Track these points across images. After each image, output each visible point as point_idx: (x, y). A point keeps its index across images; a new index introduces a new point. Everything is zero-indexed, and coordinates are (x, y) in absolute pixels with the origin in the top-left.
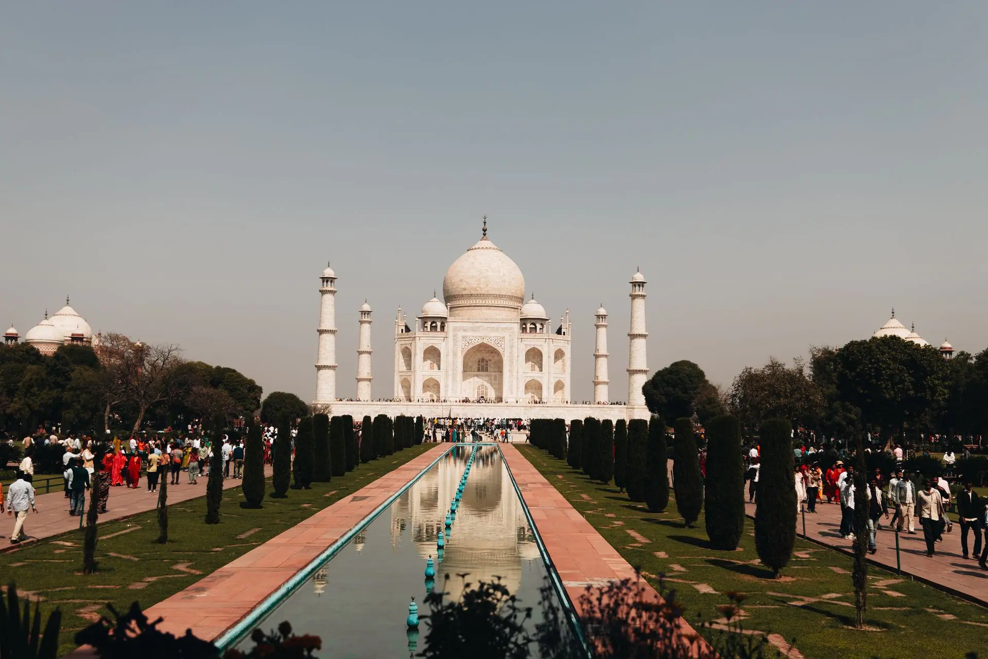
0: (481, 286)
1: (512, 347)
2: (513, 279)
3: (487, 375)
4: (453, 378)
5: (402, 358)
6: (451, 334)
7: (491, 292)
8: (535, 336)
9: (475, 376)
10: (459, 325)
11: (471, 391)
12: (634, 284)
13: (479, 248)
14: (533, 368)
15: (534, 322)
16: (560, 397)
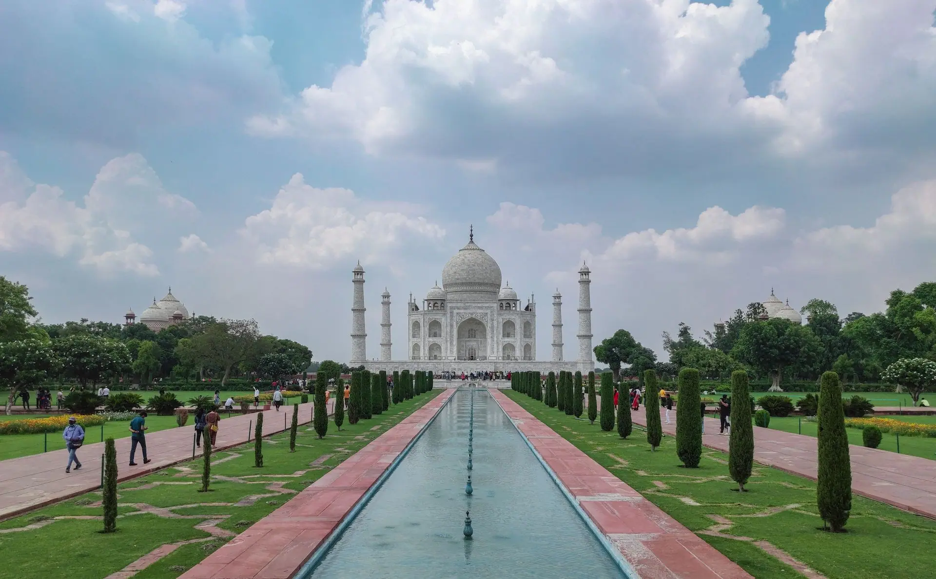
0: (470, 276)
1: (493, 320)
2: (493, 271)
3: (475, 341)
4: (450, 343)
5: (413, 329)
6: (449, 311)
7: (477, 281)
8: (510, 312)
9: (466, 341)
10: (454, 305)
11: (464, 352)
12: (582, 273)
13: (468, 249)
14: (508, 335)
15: (508, 302)
16: (529, 356)
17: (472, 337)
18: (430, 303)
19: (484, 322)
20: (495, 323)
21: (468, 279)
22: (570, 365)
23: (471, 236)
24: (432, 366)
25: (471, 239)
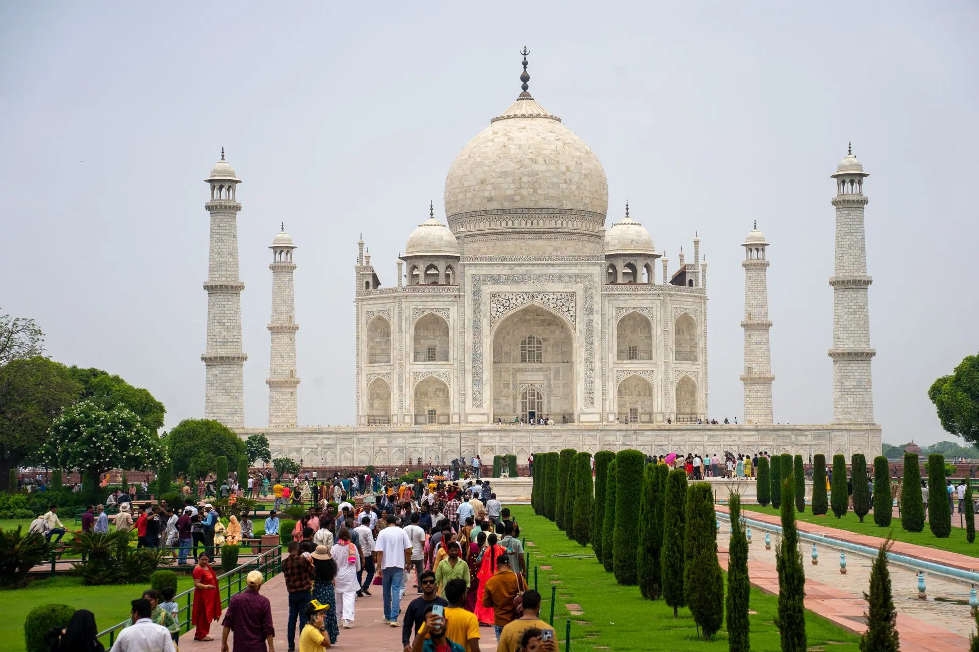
0: (524, 192)
1: (590, 312)
2: (586, 175)
3: (540, 370)
4: (474, 377)
5: (371, 339)
6: (469, 288)
7: (542, 204)
8: (637, 289)
9: (517, 371)
10: (483, 271)
11: (511, 402)
12: (842, 179)
13: (515, 116)
14: (632, 354)
15: (631, 260)
16: (688, 410)
17: (532, 360)
18: (415, 267)
19: (566, 318)
20: (597, 318)
21: (517, 198)
22: (811, 437)
23: (525, 78)
24: (429, 441)
25: (525, 88)
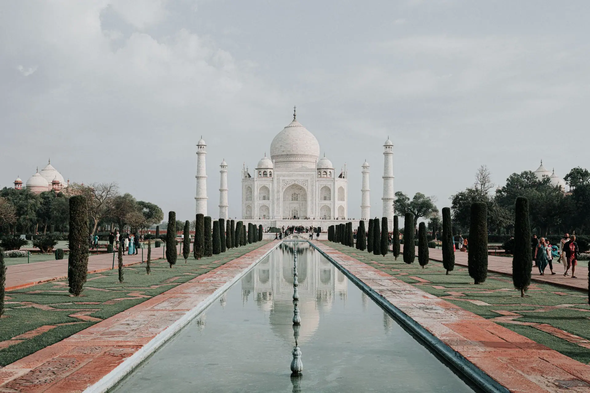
0: (293, 149)
1: (312, 186)
2: (312, 145)
3: (297, 203)
4: (277, 205)
5: (246, 193)
6: (276, 178)
7: (299, 153)
8: (326, 179)
9: (290, 203)
10: (280, 173)
11: (288, 213)
12: (386, 146)
13: (291, 127)
14: (325, 199)
15: (326, 170)
16: (341, 216)
17: (295, 200)
18: (260, 172)
19: (305, 187)
20: (314, 188)
21: (291, 151)
23: (295, 115)
25: (295, 118)
